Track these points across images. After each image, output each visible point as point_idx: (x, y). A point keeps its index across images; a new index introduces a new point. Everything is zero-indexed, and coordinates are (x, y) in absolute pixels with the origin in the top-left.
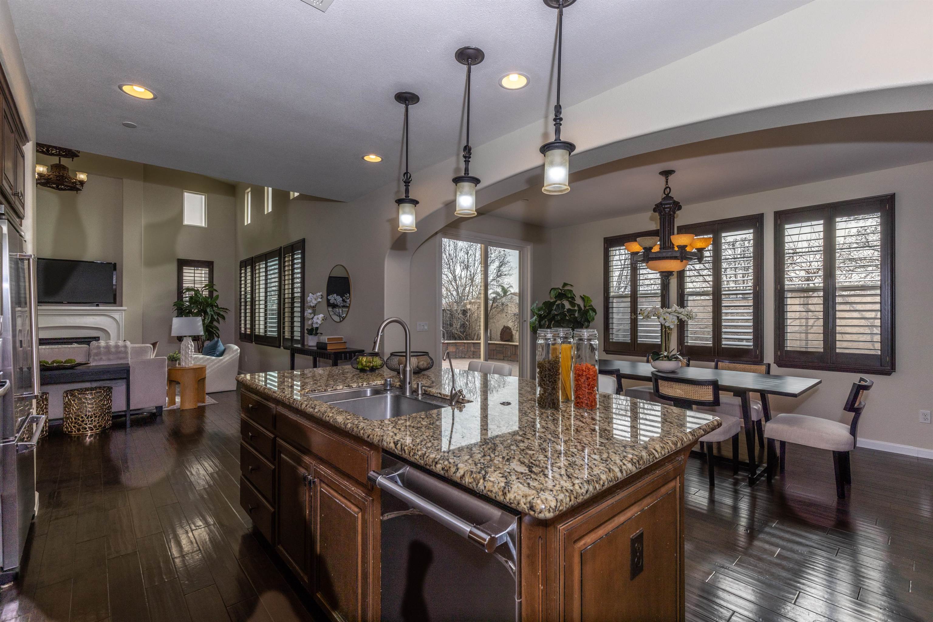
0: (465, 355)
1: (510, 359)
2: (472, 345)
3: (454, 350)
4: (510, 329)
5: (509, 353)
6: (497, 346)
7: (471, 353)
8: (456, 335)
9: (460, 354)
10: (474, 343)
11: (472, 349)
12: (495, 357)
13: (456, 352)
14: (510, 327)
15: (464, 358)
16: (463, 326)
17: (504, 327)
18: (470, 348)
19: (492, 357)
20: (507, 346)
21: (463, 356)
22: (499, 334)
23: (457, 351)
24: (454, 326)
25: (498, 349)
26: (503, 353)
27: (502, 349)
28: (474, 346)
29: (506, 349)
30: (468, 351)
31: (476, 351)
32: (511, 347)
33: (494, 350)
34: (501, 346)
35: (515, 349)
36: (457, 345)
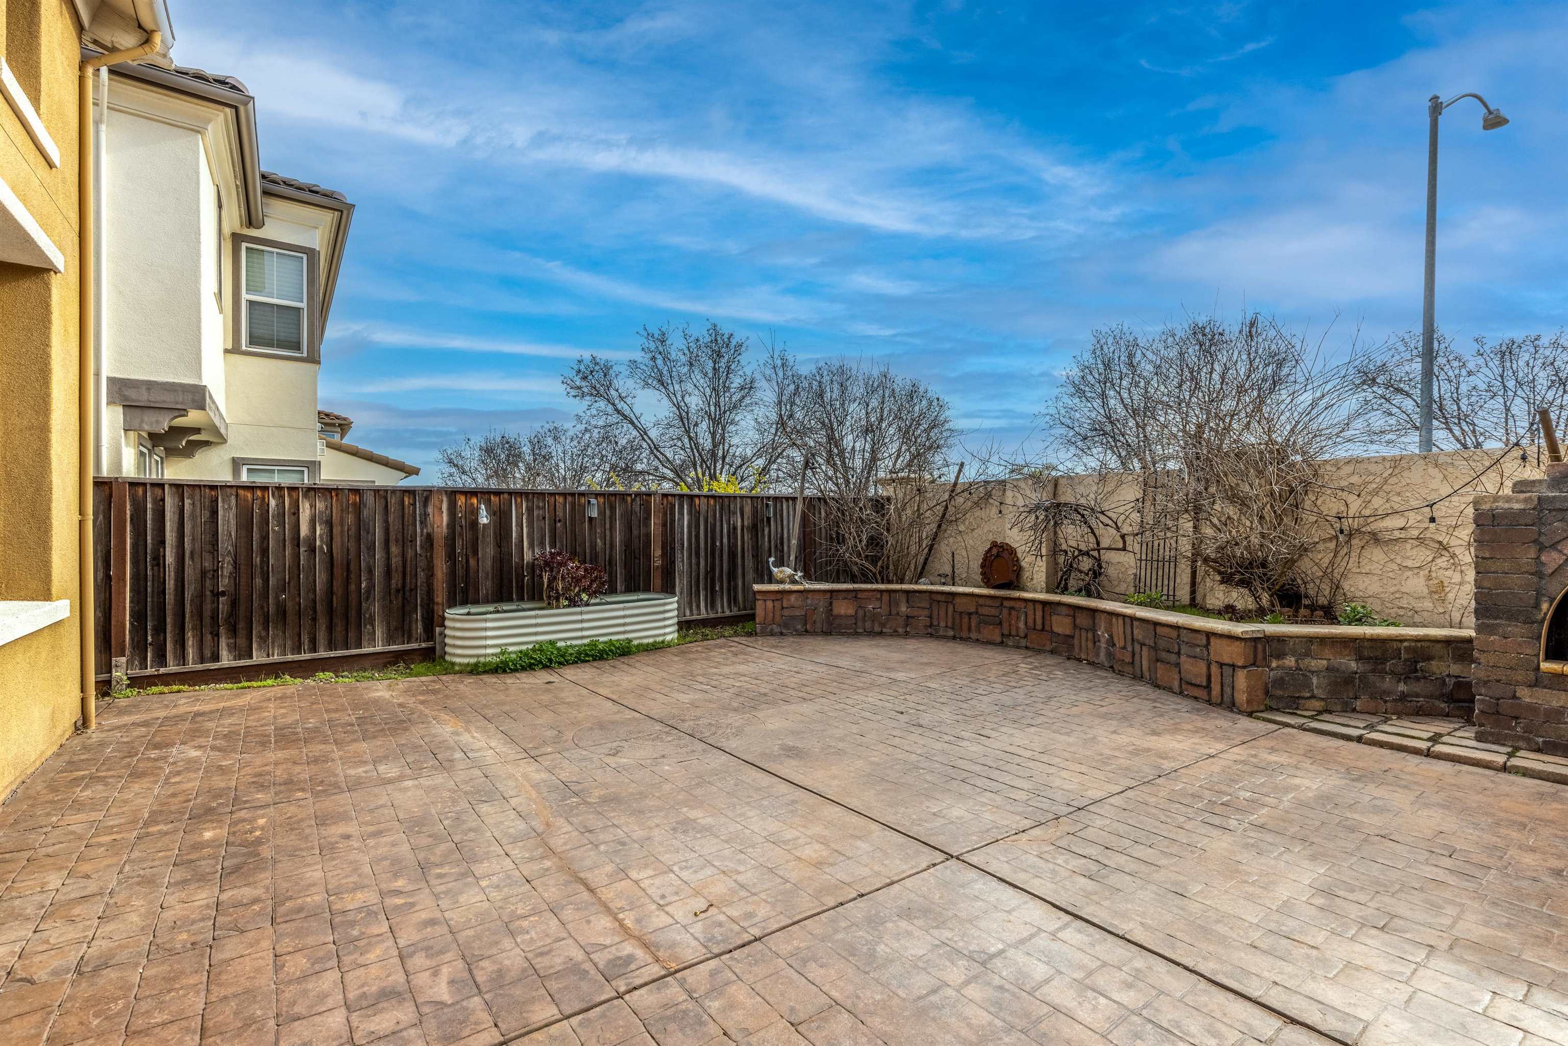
0: (883, 625)
1: (1023, 642)
2: (903, 598)
3: (851, 611)
4: (1012, 551)
5: (1022, 625)
6: (981, 601)
7: (901, 621)
8: (855, 569)
9: (868, 625)
10: (907, 592)
11: (903, 608)
12: (974, 635)
13: (855, 617)
14: (1014, 545)
15: (881, 634)
16: (875, 542)
17: (994, 544)
18: (897, 605)
19: (964, 634)
20: (1018, 605)
21: (877, 629)
22: (976, 565)
23: (861, 613)
24: (851, 543)
25: (984, 611)
26: (1000, 623)
27: (993, 611)
28: (908, 602)
29: (1005, 611)
30: (890, 614)
31: (915, 613)
32: (1023, 605)
33: (970, 614)
34: (989, 602)
35: (1041, 613)
36: (859, 596)
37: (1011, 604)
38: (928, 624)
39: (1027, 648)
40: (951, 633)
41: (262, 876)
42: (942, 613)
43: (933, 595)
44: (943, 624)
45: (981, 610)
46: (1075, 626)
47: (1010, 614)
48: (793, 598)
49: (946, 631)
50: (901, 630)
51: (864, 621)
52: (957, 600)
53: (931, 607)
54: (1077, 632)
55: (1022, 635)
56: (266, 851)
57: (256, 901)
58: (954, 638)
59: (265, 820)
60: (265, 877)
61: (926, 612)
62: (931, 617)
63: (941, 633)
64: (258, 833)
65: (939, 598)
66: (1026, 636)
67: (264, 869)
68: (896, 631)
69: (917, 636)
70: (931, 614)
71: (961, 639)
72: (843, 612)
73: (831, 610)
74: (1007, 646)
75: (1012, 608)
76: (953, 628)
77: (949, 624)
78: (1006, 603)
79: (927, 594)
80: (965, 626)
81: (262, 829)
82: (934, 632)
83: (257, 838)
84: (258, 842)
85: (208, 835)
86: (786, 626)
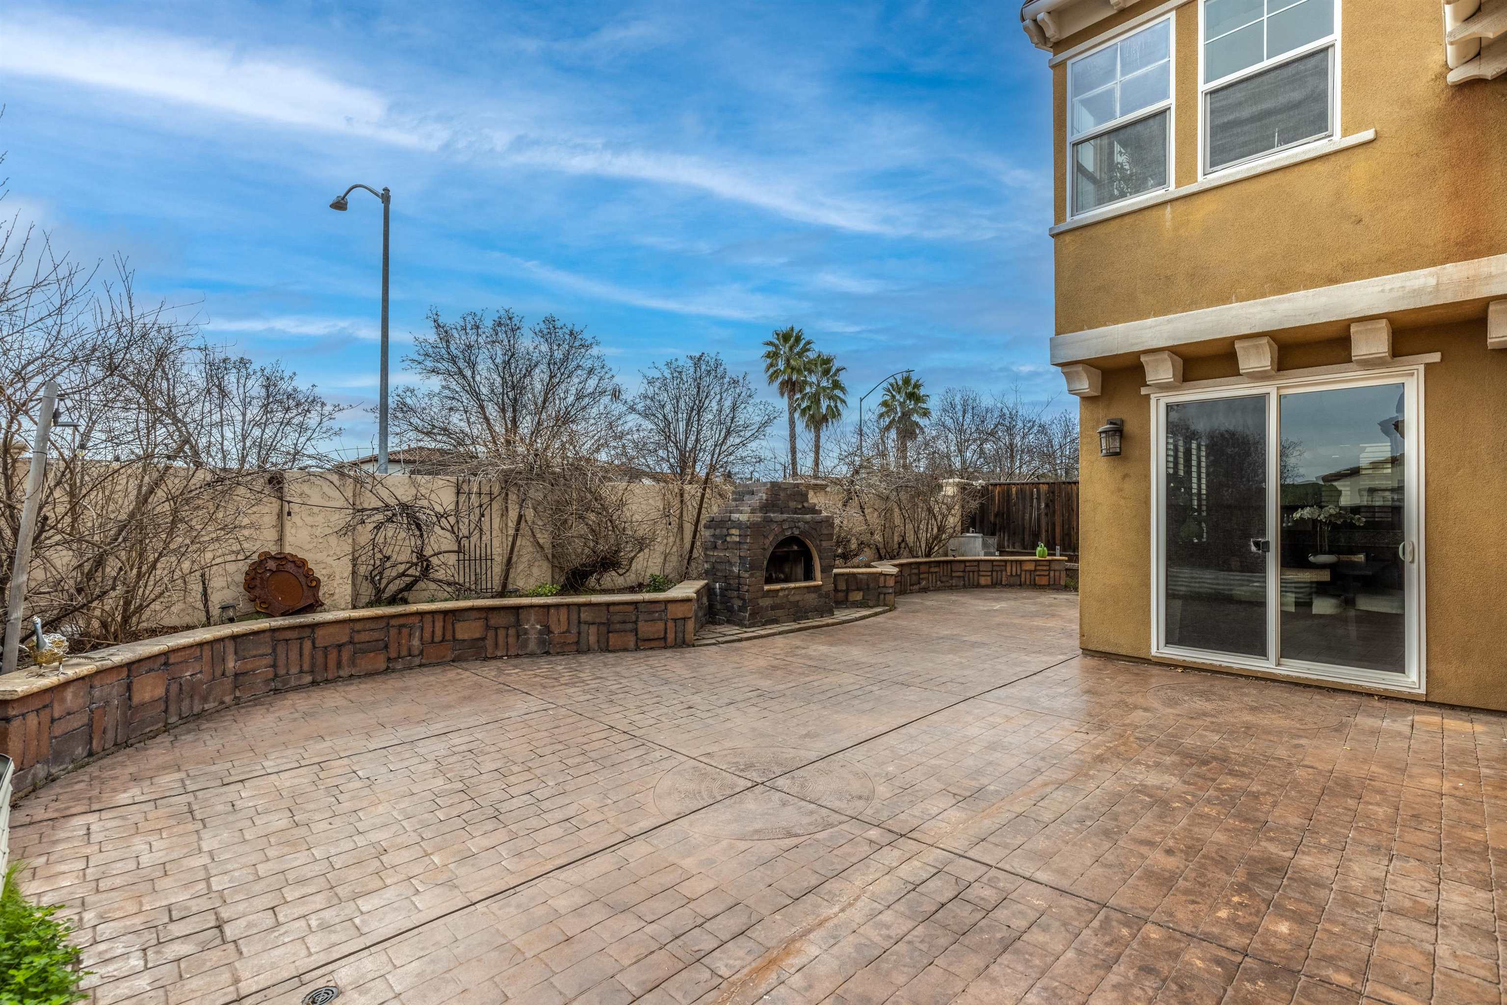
0: (205, 701)
3: (160, 692)
5: (416, 642)
6: (355, 627)
7: (228, 682)
9: (184, 707)
11: (231, 664)
12: (348, 671)
13: (166, 698)
15: (202, 713)
18: (222, 662)
19: (331, 674)
20: (411, 620)
21: (198, 709)
23: (174, 688)
25: (363, 637)
26: (386, 647)
27: (376, 635)
28: (236, 653)
29: (393, 632)
30: (213, 679)
31: (249, 666)
32: (416, 620)
33: (340, 646)
34: (373, 625)
35: (441, 624)
36: (172, 661)
37: (402, 621)
38: (271, 676)
39: (420, 666)
40: (308, 679)
41: (1256, 854)
42: (294, 655)
43: (277, 634)
44: (294, 670)
45: (357, 638)
46: (488, 627)
47: (400, 633)
48: (69, 694)
49: (300, 678)
50: (228, 699)
51: (180, 700)
52: (320, 633)
53: (274, 650)
54: (491, 634)
55: (417, 652)
56: (1240, 874)
57: (1271, 840)
58: (314, 683)
59: (1219, 914)
60: (1255, 851)
61: (269, 660)
62: (274, 666)
63: (293, 683)
64: (1236, 899)
65: (289, 635)
66: (421, 653)
67: (1252, 858)
68: (222, 703)
69: (256, 701)
70: (275, 660)
71: (327, 681)
72: (147, 697)
73: (130, 698)
74: (394, 671)
75: (401, 626)
76: (312, 672)
77: (306, 667)
78: (393, 622)
79: (268, 634)
80: (332, 664)
81: (1228, 903)
82: (279, 686)
83: (1239, 895)
84: (1242, 888)
85: (1284, 928)
86: (57, 757)
